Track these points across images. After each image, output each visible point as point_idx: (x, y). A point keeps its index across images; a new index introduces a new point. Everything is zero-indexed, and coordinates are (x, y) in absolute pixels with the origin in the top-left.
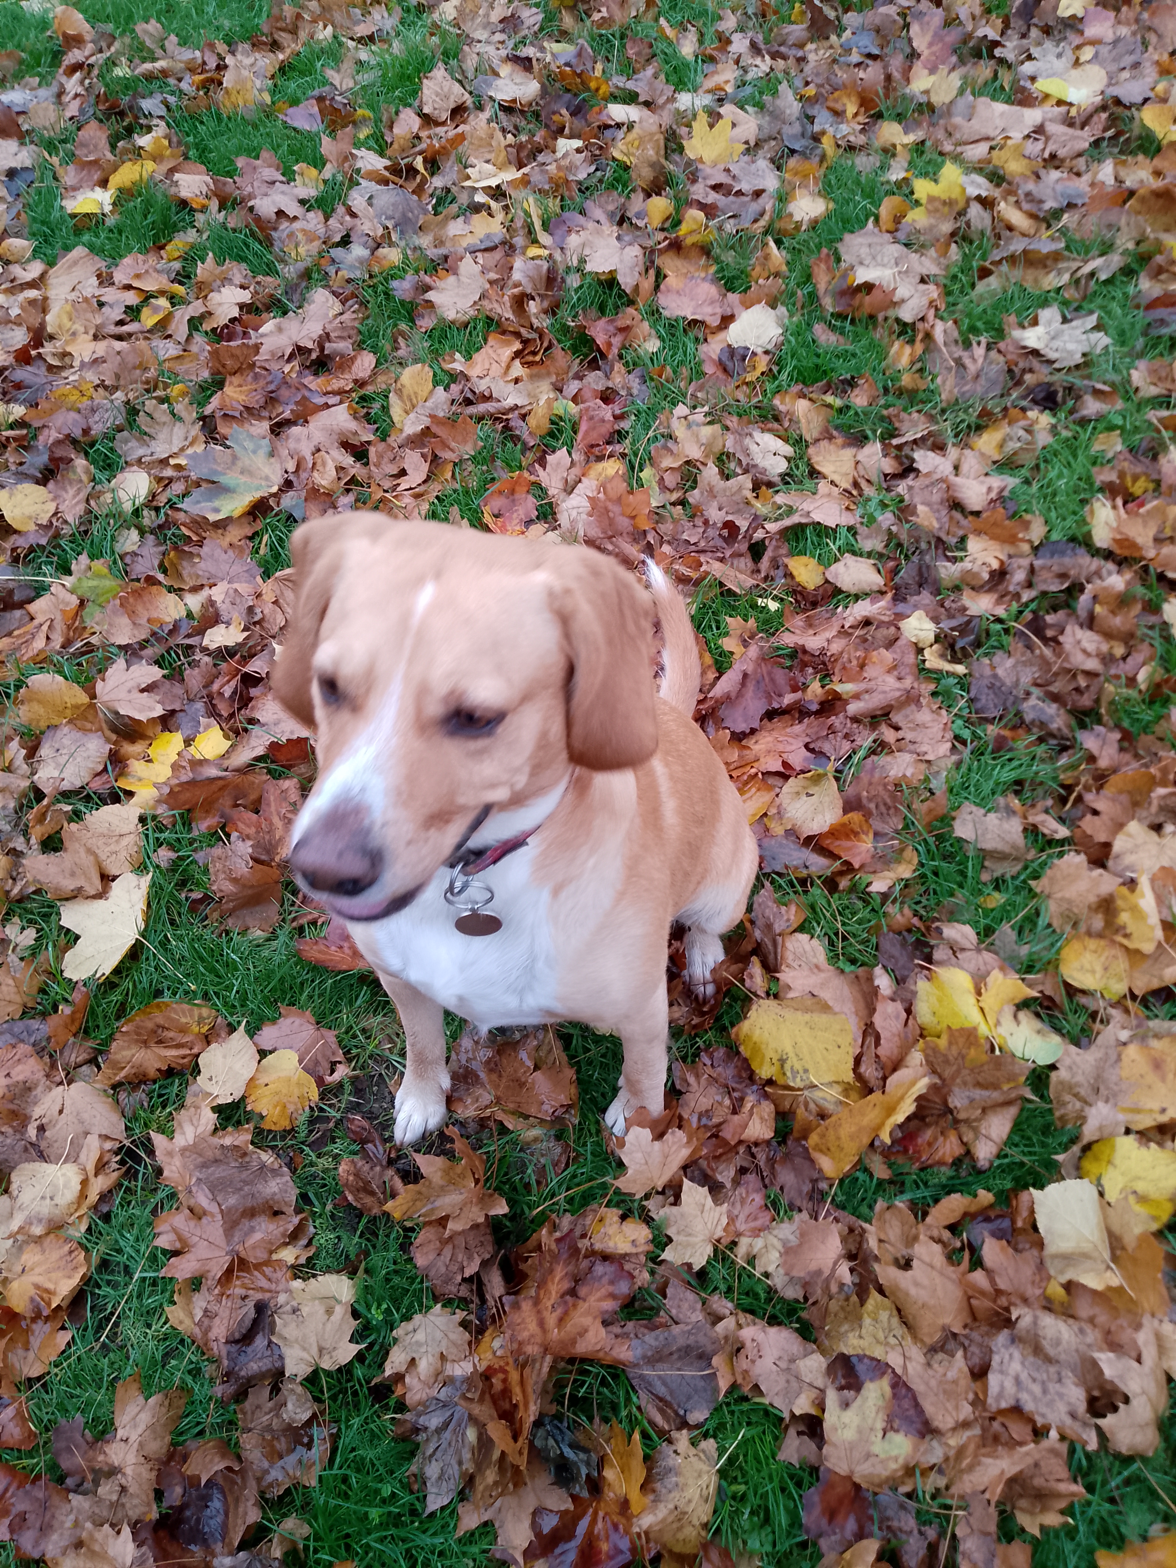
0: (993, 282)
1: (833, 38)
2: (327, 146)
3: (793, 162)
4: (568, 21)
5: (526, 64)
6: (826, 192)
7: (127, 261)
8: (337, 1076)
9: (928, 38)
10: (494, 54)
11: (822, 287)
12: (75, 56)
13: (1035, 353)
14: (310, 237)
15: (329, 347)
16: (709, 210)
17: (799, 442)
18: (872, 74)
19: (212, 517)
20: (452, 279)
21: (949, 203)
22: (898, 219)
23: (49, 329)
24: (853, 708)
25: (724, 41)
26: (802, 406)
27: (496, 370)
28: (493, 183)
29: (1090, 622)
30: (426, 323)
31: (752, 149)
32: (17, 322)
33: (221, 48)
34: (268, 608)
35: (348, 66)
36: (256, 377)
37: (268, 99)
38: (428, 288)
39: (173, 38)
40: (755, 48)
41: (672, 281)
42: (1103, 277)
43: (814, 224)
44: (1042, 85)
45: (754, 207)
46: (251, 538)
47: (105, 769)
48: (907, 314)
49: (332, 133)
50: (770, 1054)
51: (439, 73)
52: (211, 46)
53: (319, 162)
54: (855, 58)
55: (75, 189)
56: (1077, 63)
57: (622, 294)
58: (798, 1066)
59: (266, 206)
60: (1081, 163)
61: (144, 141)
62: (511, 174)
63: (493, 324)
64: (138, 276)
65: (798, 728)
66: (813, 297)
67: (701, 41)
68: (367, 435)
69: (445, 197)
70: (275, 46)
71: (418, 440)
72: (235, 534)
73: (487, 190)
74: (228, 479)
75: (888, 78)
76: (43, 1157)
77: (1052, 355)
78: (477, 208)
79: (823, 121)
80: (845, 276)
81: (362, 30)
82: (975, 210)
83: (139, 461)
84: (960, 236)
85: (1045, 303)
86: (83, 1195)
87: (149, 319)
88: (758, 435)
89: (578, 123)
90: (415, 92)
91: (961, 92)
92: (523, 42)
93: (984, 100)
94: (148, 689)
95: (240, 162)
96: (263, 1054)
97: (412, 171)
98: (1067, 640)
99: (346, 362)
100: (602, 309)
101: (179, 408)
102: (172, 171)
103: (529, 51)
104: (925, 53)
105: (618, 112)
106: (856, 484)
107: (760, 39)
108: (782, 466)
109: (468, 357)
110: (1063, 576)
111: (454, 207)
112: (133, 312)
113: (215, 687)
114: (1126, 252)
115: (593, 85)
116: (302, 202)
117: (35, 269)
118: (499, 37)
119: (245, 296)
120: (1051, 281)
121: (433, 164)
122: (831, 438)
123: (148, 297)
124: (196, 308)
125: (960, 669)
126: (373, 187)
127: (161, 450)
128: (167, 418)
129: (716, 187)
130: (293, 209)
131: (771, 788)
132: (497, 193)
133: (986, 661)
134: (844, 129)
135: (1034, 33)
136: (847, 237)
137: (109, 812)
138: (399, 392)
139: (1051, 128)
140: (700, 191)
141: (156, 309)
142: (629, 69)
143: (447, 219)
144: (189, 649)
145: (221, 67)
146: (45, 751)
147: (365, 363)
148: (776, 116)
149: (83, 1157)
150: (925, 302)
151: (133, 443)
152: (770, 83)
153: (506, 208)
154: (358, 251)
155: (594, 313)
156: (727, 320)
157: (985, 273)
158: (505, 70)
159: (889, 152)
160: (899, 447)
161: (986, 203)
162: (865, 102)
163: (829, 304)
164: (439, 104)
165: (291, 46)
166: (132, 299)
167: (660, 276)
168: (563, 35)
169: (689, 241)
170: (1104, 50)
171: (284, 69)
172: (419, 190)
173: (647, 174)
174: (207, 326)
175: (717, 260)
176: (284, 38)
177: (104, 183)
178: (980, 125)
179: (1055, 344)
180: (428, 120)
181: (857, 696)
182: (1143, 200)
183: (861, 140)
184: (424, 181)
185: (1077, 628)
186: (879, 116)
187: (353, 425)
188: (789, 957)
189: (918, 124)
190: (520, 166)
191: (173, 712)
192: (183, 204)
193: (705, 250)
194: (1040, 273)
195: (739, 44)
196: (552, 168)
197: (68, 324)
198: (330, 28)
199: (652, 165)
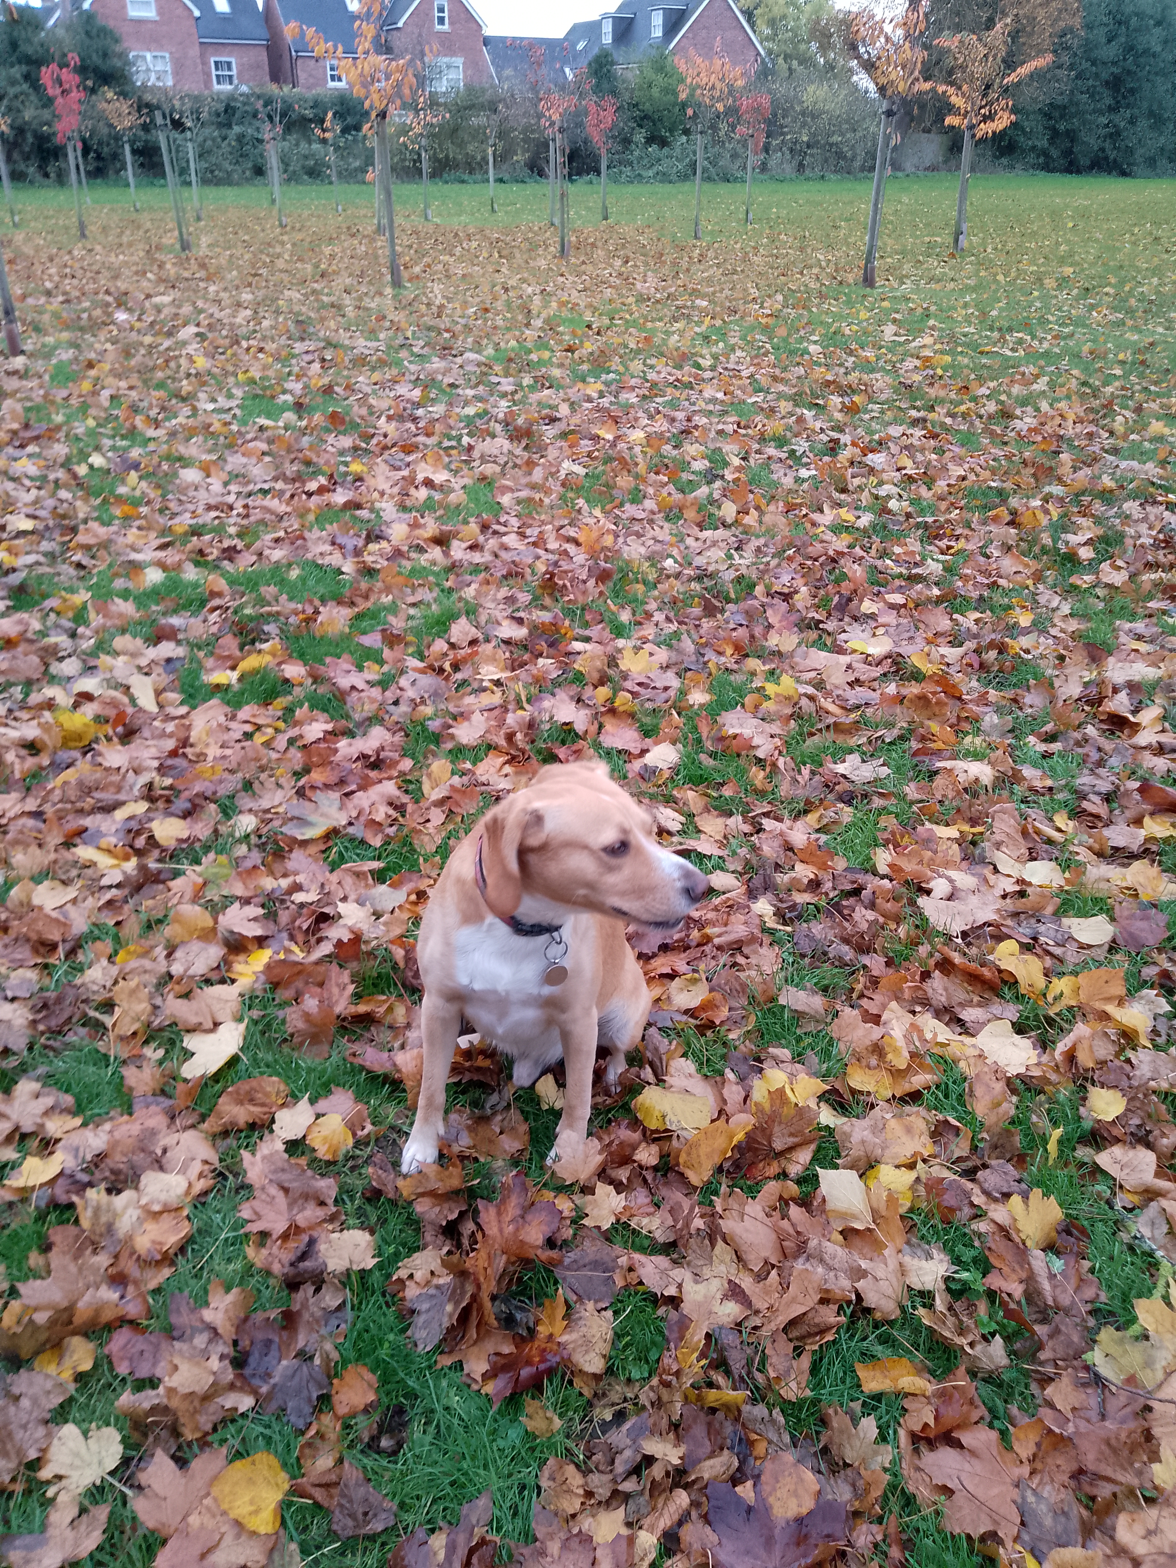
0: (816, 738)
1: (719, 616)
2: (387, 653)
3: (689, 674)
4: (547, 601)
5: (520, 621)
6: (710, 690)
7: (247, 708)
8: (366, 1131)
9: (779, 617)
10: (499, 615)
11: (704, 735)
12: (216, 602)
13: (844, 776)
14: (372, 700)
15: (383, 755)
16: (635, 695)
17: (690, 816)
18: (742, 633)
19: (300, 837)
20: (466, 724)
21: (788, 698)
22: (757, 707)
23: (192, 740)
24: (717, 941)
25: (649, 615)
26: (691, 794)
27: (492, 770)
28: (496, 677)
29: (872, 906)
30: (449, 745)
31: (665, 668)
32: (171, 735)
33: (317, 603)
34: (333, 887)
35: (402, 615)
36: (333, 769)
37: (347, 630)
38: (450, 727)
39: (284, 596)
40: (668, 619)
41: (608, 727)
42: (888, 740)
43: (701, 706)
44: (851, 645)
45: (664, 696)
46: (323, 852)
47: (218, 966)
48: (761, 754)
49: (391, 648)
50: (656, 1113)
51: (463, 620)
52: (311, 602)
53: (381, 662)
54: (732, 626)
55: (212, 670)
56: (874, 635)
57: (576, 734)
58: (674, 1119)
59: (344, 682)
60: (876, 684)
61: (265, 646)
62: (509, 674)
63: (490, 747)
64: (254, 716)
65: (683, 955)
66: (699, 741)
67: (634, 615)
68: (405, 799)
69: (464, 683)
70: (353, 604)
71: (440, 803)
72: (313, 849)
73: (491, 681)
74: (312, 818)
75: (752, 637)
76: (162, 1169)
77: (854, 778)
78: (484, 690)
79: (710, 655)
80: (720, 730)
81: (411, 600)
82: (804, 702)
83: (250, 810)
84: (798, 716)
85: (851, 752)
86: (187, 1193)
87: (259, 739)
88: (662, 809)
89: (552, 651)
90: (447, 630)
91: (799, 644)
92: (518, 610)
93: (813, 650)
94: (255, 919)
95: (328, 660)
96: (318, 1116)
97: (441, 670)
98: (857, 916)
99: (394, 764)
100: (563, 743)
101: (282, 781)
102: (280, 664)
103: (521, 614)
104: (777, 625)
105: (577, 646)
106: (725, 837)
107: (672, 615)
108: (679, 827)
109: (474, 764)
110: (854, 882)
111: (469, 689)
112: (248, 736)
113: (297, 923)
114: (902, 728)
115: (563, 631)
116: (368, 682)
117: (183, 710)
118: (502, 606)
119: (329, 727)
120: (853, 741)
121: (456, 667)
122: (709, 811)
123: (259, 728)
124: (293, 732)
125: (789, 929)
126: (417, 675)
127: (265, 804)
128: (273, 786)
129: (639, 684)
130: (361, 685)
131: (664, 985)
132: (498, 683)
133: (805, 925)
134: (723, 659)
135: (847, 619)
136: (723, 713)
137: (219, 990)
138: (429, 776)
139: (855, 665)
140: (628, 685)
141: (264, 734)
142: (586, 625)
143: (464, 695)
144: (283, 901)
145: (317, 612)
146: (178, 954)
147: (407, 764)
148: (679, 651)
149: (189, 1173)
150: (772, 747)
151: (247, 800)
152: (676, 634)
153: (504, 692)
154: (404, 708)
155: (558, 744)
156: (644, 752)
157: (812, 734)
158: (506, 623)
159: (753, 674)
160: (753, 818)
161: (811, 698)
162: (738, 648)
163: (709, 745)
164: (461, 636)
165: (363, 605)
166: (248, 728)
167: (601, 726)
168: (544, 608)
169: (621, 709)
170: (891, 630)
171: (359, 617)
172: (447, 679)
173: (596, 676)
174: (300, 743)
175: (639, 720)
176: (359, 600)
177: (233, 668)
178: (810, 663)
179: (857, 772)
180: (453, 646)
181: (719, 936)
182: (911, 701)
183: (735, 667)
184: (449, 675)
185: (864, 911)
186: (747, 656)
187: (397, 793)
188: (672, 1070)
189: (772, 661)
190: (513, 670)
191: (267, 937)
192: (286, 681)
193: (632, 715)
194: (848, 737)
195: (659, 617)
196: (535, 672)
197: (204, 737)
198: (390, 597)
199: (599, 671)
